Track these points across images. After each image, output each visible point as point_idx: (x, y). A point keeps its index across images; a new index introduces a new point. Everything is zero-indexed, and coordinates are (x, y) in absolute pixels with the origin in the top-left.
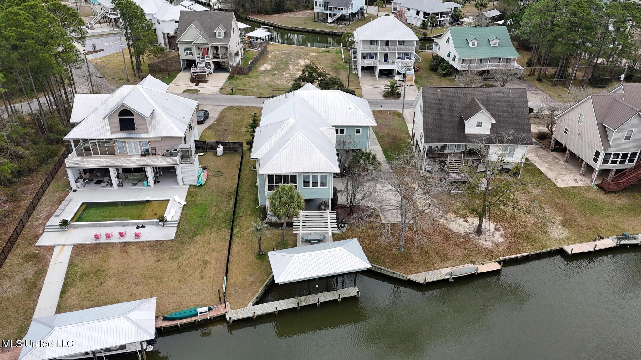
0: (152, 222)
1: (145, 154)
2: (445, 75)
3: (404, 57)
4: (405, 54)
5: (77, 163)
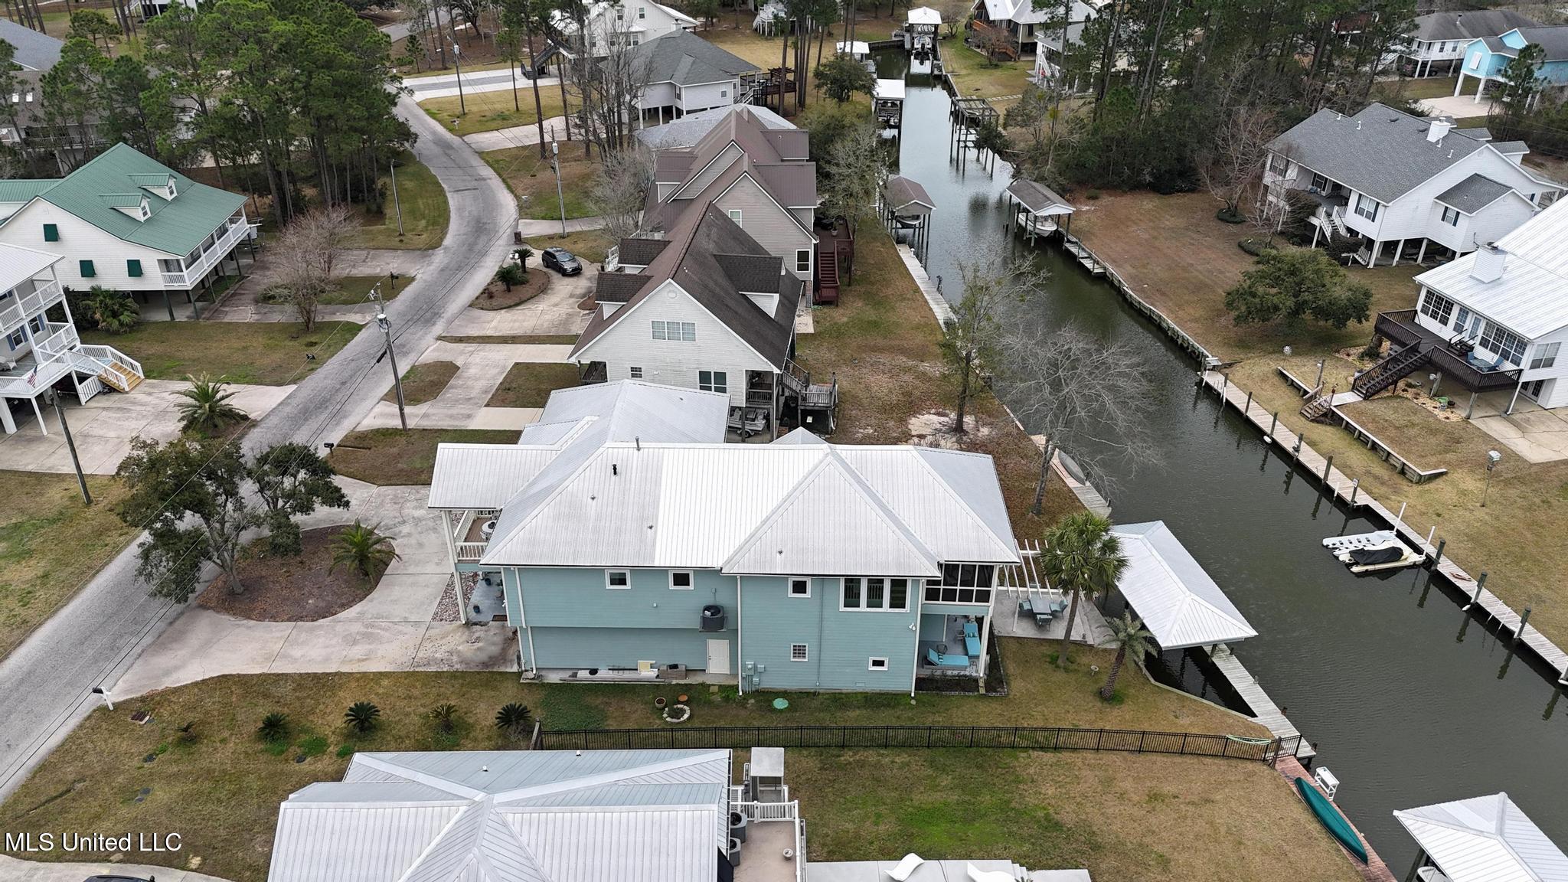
2: (134, 326)
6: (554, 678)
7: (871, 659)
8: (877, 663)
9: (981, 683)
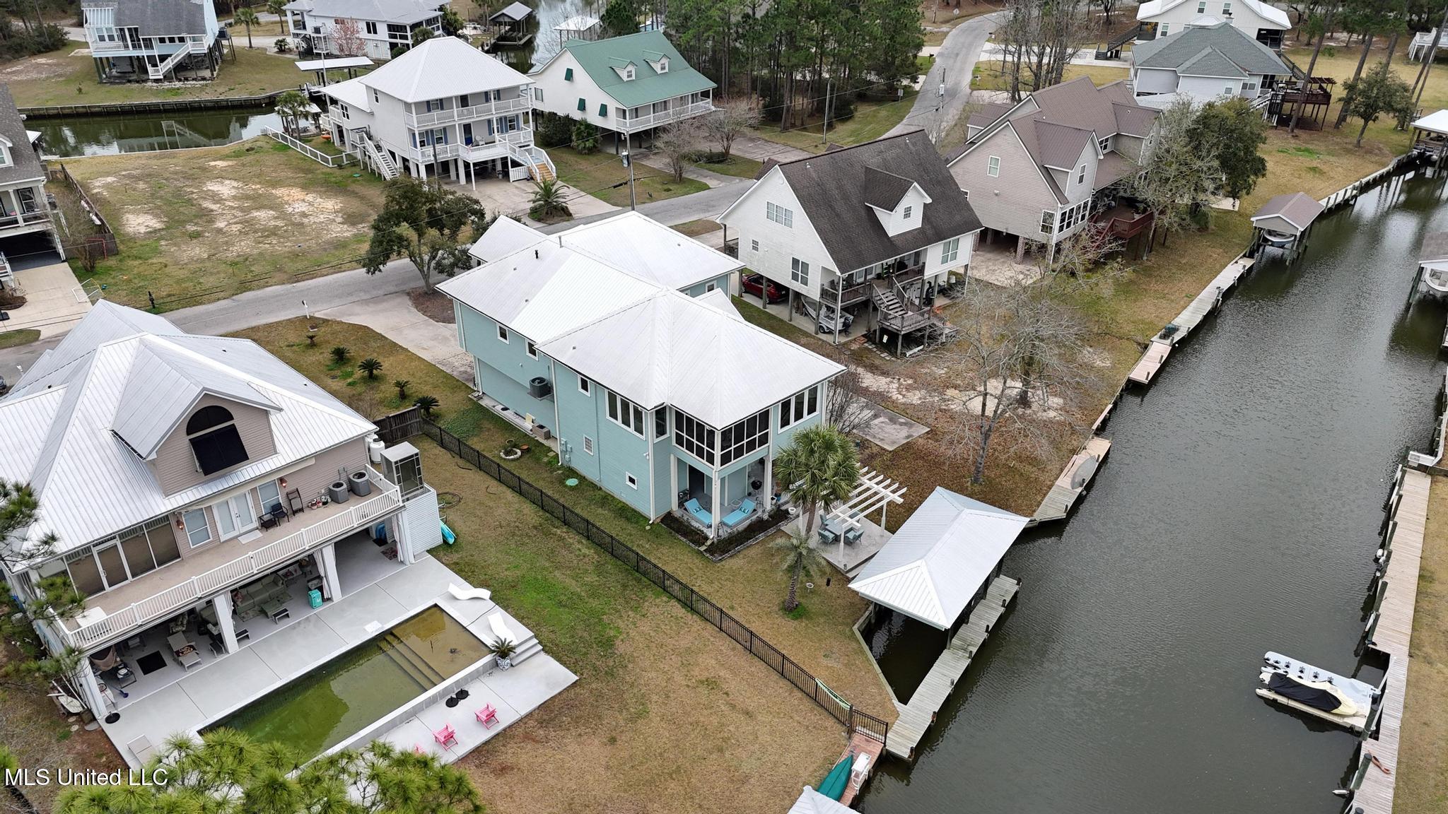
0: (477, 670)
1: (274, 518)
2: (592, 151)
3: (506, 126)
4: (506, 118)
5: (101, 628)
6: (485, 402)
7: (628, 474)
8: (632, 480)
9: (709, 543)
